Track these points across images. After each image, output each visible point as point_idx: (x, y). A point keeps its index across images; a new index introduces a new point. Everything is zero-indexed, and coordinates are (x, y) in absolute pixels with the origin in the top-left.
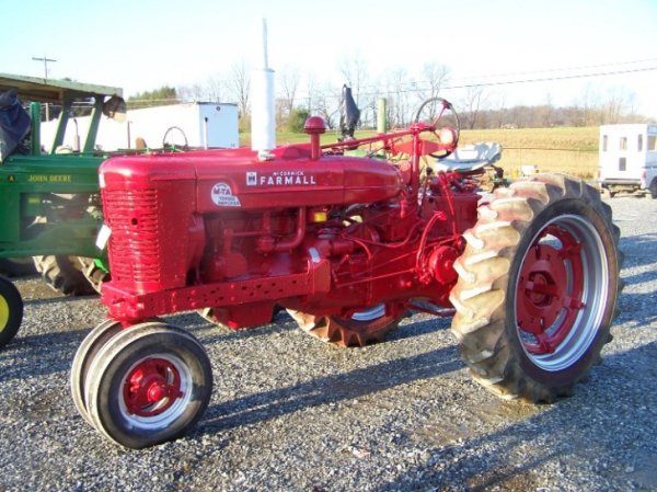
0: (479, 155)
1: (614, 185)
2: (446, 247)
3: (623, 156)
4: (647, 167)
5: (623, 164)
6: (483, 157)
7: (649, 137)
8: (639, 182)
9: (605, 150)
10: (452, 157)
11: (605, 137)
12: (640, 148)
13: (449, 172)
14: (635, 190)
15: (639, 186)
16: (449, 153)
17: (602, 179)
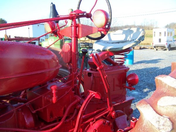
0: (126, 37)
1: (157, 47)
2: (101, 121)
3: (160, 38)
4: (167, 41)
5: (160, 40)
6: (129, 39)
7: (168, 32)
8: (165, 46)
9: (155, 36)
10: (106, 38)
11: (155, 32)
12: (165, 35)
13: (104, 51)
14: (164, 48)
15: (165, 47)
16: (103, 36)
17: (154, 45)
